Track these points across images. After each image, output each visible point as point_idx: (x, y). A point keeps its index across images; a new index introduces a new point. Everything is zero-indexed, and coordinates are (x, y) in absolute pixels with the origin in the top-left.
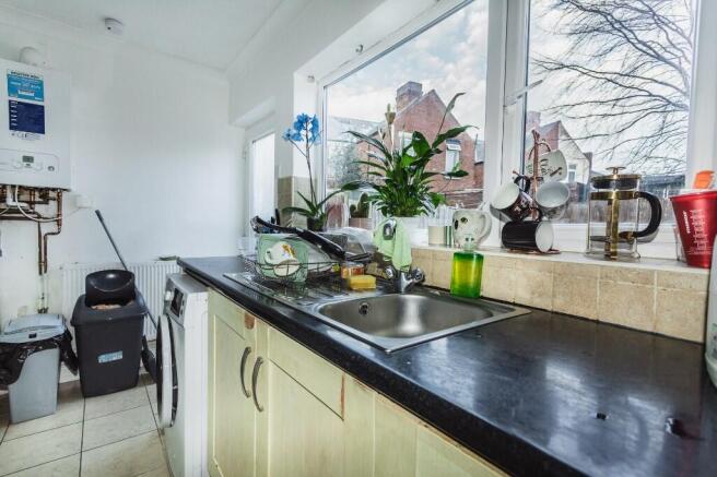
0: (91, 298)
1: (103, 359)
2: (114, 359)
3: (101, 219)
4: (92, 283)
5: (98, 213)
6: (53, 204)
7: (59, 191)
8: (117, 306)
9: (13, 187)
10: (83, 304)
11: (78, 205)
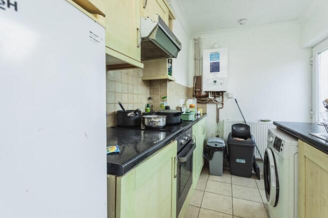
0: (234, 134)
1: (238, 161)
2: (242, 162)
3: (237, 102)
4: (234, 128)
5: (236, 100)
6: (221, 97)
7: (223, 92)
8: (243, 140)
9: (211, 92)
10: (231, 137)
11: (229, 97)
